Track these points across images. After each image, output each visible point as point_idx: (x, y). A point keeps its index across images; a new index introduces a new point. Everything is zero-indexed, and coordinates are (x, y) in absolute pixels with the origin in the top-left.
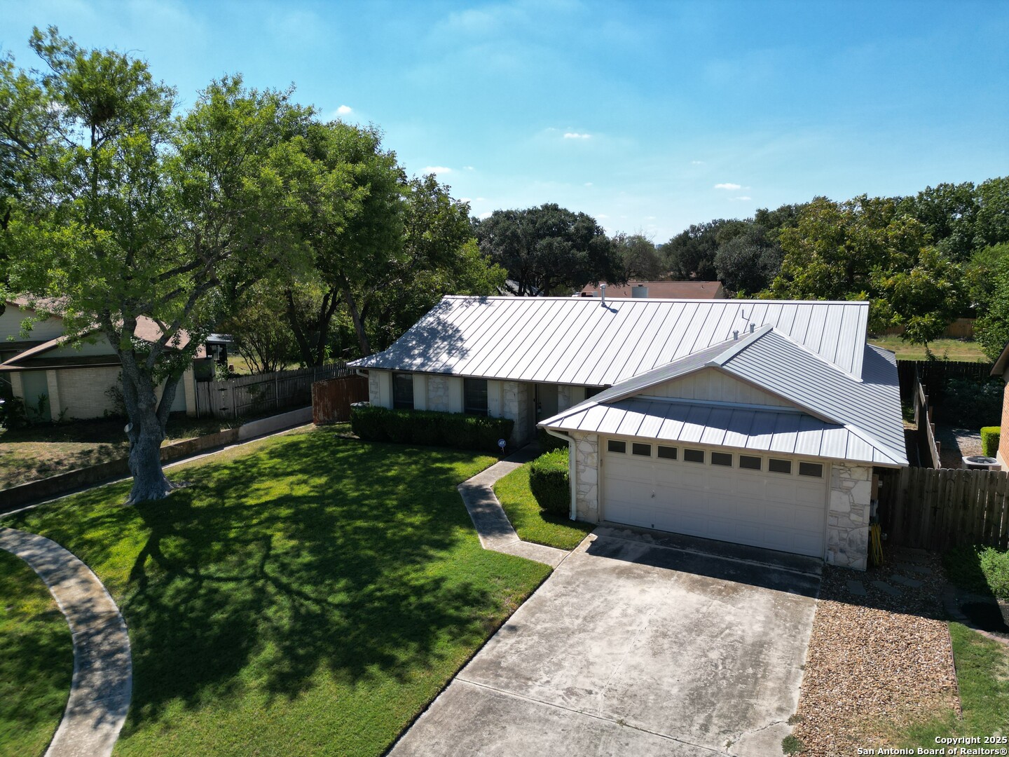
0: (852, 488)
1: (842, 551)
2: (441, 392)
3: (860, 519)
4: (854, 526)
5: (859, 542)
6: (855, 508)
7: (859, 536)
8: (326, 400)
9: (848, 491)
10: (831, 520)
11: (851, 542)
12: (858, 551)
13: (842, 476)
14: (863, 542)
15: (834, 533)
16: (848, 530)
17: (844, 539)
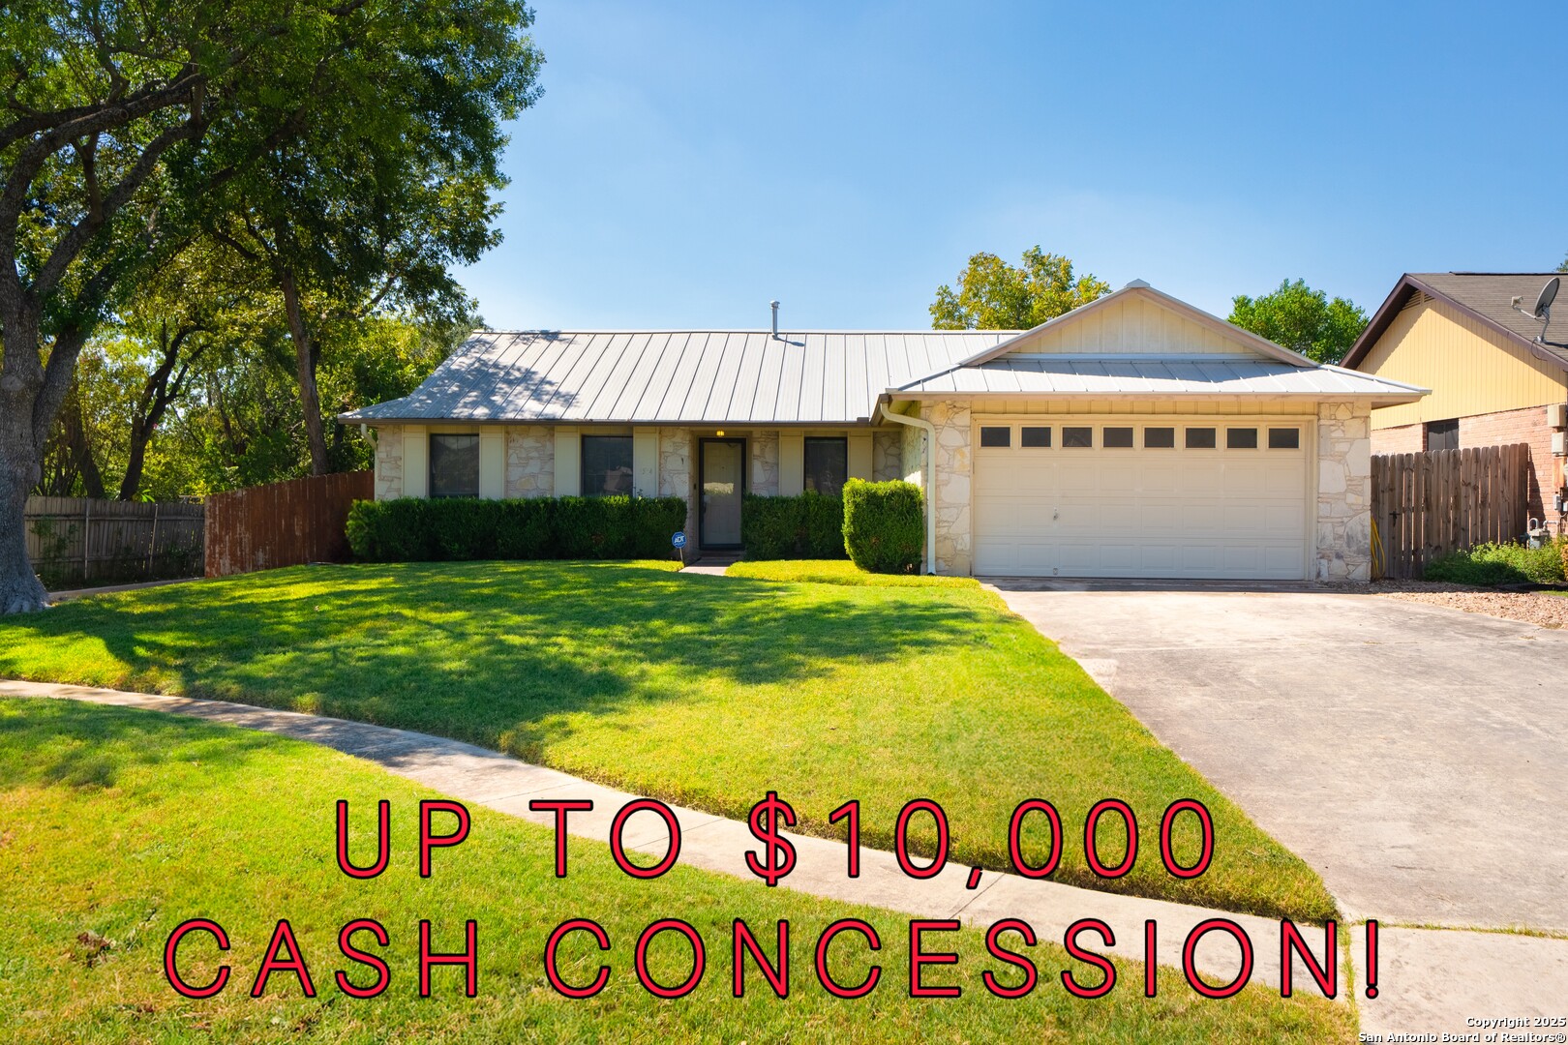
0: (1346, 453)
1: (1339, 556)
2: (534, 467)
3: (1360, 500)
4: (1352, 513)
5: (1360, 539)
6: (1352, 484)
7: (1359, 528)
8: (240, 529)
9: (1341, 458)
10: (1324, 509)
11: (1350, 539)
12: (1359, 552)
13: (1333, 435)
14: (1365, 536)
15: (1327, 529)
16: (1345, 520)
17: (1341, 537)
